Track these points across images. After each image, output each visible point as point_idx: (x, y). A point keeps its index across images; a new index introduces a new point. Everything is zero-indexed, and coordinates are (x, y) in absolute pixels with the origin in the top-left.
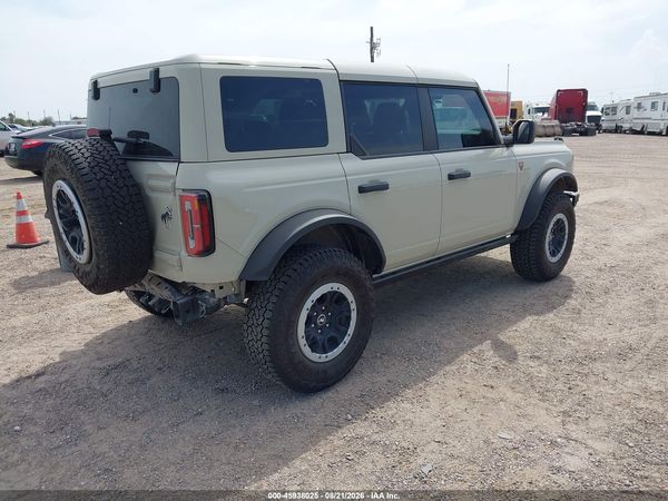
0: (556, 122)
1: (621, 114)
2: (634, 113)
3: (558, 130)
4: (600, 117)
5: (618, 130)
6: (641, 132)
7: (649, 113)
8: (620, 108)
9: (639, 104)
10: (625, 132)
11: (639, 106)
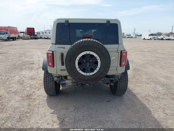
0: (29, 36)
1: (41, 34)
2: (45, 34)
3: (30, 38)
4: (37, 35)
5: (41, 38)
6: (47, 39)
7: (48, 34)
8: (41, 33)
9: (46, 32)
10: (43, 39)
11: (46, 33)
